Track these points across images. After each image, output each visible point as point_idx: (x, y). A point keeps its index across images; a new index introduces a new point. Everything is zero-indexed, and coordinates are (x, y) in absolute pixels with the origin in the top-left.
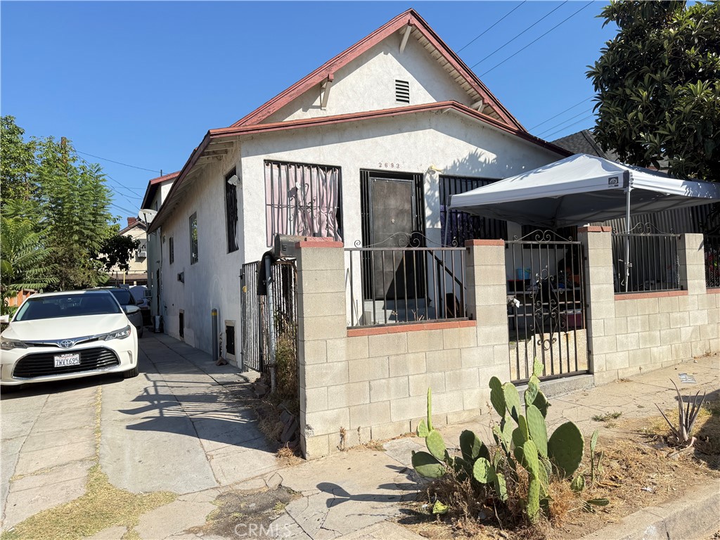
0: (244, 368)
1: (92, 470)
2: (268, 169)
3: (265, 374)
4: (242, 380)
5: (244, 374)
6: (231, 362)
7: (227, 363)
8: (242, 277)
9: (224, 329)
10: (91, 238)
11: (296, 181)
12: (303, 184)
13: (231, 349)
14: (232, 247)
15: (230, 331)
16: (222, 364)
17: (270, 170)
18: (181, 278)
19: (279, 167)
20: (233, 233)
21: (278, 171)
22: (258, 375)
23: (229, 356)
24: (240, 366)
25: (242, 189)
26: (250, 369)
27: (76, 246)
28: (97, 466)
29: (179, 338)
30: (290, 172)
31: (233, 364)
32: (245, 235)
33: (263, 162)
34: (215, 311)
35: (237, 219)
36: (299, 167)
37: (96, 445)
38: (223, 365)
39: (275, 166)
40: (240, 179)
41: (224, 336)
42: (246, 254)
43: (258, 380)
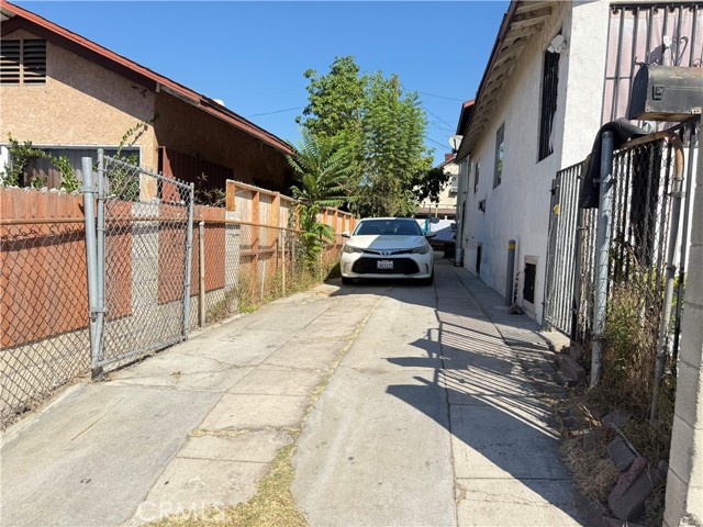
0: (545, 326)
1: (282, 453)
2: (616, 19)
3: (578, 345)
4: (543, 343)
5: (544, 333)
6: (527, 312)
7: (523, 313)
8: (554, 192)
9: (522, 267)
10: (404, 167)
11: (664, 33)
12: (677, 38)
13: (529, 294)
14: (545, 150)
15: (530, 270)
16: (515, 313)
17: (619, 20)
18: (482, 206)
19: (635, 13)
20: (547, 131)
21: (632, 21)
22: (567, 342)
23: (527, 303)
24: (540, 322)
25: (568, 55)
26: (553, 329)
27: (390, 175)
28: (292, 446)
29: (475, 273)
30: (654, 21)
31: (531, 316)
32: (566, 127)
33: (608, 8)
34: (513, 243)
35: (555, 109)
36: (672, 10)
37: (308, 406)
38: (517, 314)
39: (628, 14)
40: (566, 42)
41: (522, 277)
42: (563, 156)
43: (565, 351)
